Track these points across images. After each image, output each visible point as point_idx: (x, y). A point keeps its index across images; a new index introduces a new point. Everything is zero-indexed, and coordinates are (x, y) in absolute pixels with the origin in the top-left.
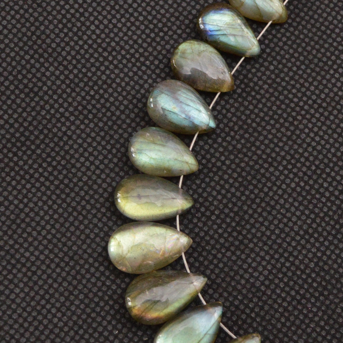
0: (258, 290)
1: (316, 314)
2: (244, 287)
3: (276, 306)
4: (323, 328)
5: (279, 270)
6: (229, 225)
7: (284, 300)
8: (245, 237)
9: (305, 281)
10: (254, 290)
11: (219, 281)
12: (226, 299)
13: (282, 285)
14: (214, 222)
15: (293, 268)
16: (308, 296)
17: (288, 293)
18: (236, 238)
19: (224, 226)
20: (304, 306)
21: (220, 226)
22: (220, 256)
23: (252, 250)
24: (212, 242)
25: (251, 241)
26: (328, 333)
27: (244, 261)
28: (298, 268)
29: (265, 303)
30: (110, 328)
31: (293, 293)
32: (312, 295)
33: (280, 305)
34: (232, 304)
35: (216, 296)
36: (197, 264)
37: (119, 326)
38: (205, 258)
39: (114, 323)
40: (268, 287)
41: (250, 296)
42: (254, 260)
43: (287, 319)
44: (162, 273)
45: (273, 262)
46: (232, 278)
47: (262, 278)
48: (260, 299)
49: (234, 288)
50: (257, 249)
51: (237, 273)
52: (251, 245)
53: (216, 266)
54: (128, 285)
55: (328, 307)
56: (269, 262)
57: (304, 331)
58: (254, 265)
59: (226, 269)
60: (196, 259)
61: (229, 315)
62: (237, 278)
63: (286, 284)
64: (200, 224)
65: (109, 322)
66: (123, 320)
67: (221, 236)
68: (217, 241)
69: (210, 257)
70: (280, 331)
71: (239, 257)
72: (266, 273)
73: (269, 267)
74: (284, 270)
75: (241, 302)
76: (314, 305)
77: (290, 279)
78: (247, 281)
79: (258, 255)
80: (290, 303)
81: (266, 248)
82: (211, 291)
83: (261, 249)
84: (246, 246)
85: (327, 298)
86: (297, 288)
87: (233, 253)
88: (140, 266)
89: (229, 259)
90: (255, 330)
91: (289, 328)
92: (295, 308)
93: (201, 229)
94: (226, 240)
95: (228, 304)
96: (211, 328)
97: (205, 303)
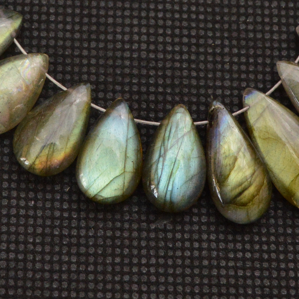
0: (148, 60)
1: (223, 46)
2: (131, 67)
3: (178, 65)
4: (239, 55)
5: (156, 26)
6: (73, 15)
7: (181, 53)
8: (98, 16)
9: (189, 20)
10: (144, 64)
11: (102, 79)
12: (123, 92)
13: (169, 40)
14: (57, 22)
15: (168, 15)
16: (202, 33)
17: (181, 44)
18: (90, 24)
19: (69, 19)
20: (206, 45)
21: (65, 23)
22: (85, 53)
23: (115, 25)
24: (68, 44)
25: (106, 16)
26: (247, 56)
27: (115, 41)
28: (173, 12)
29: (164, 68)
30: (22, 203)
31: (185, 40)
32: (206, 29)
33: (181, 61)
34: (131, 92)
35: (110, 95)
36: (68, 77)
37: (31, 195)
38: (73, 65)
39: (23, 195)
40: (156, 51)
41: (144, 72)
42: (123, 33)
43: (198, 70)
44: (38, 109)
45: (144, 22)
46: (114, 67)
47: (144, 46)
48: (156, 68)
49: (123, 75)
50: (119, 21)
51: (115, 58)
52: (110, 20)
53: (89, 65)
54: (11, 146)
55: (229, 30)
56: (140, 26)
57: (222, 71)
58: (127, 38)
59: (101, 62)
60: (64, 73)
61: (136, 106)
62: (119, 62)
63: (173, 36)
64: (44, 34)
65: (18, 198)
66: (31, 186)
67: (73, 32)
68: (73, 40)
69: (77, 61)
70: (198, 87)
71: (106, 41)
72: (144, 38)
73: (144, 30)
74: (161, 22)
75: (139, 84)
76: (214, 38)
77: (173, 28)
78: (131, 59)
79: (123, 25)
80: (189, 53)
81: (127, 13)
82: (101, 95)
83: (123, 17)
84: (106, 25)
85: (222, 22)
86: (185, 32)
87: (98, 40)
88: (11, 117)
89: (97, 49)
90: (174, 104)
91: (206, 78)
92: (198, 54)
93: (48, 38)
94: (81, 32)
95: (127, 96)
96: (128, 130)
97: (103, 110)
